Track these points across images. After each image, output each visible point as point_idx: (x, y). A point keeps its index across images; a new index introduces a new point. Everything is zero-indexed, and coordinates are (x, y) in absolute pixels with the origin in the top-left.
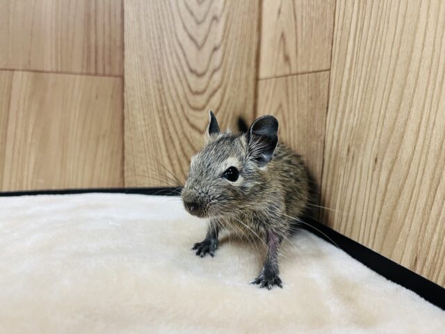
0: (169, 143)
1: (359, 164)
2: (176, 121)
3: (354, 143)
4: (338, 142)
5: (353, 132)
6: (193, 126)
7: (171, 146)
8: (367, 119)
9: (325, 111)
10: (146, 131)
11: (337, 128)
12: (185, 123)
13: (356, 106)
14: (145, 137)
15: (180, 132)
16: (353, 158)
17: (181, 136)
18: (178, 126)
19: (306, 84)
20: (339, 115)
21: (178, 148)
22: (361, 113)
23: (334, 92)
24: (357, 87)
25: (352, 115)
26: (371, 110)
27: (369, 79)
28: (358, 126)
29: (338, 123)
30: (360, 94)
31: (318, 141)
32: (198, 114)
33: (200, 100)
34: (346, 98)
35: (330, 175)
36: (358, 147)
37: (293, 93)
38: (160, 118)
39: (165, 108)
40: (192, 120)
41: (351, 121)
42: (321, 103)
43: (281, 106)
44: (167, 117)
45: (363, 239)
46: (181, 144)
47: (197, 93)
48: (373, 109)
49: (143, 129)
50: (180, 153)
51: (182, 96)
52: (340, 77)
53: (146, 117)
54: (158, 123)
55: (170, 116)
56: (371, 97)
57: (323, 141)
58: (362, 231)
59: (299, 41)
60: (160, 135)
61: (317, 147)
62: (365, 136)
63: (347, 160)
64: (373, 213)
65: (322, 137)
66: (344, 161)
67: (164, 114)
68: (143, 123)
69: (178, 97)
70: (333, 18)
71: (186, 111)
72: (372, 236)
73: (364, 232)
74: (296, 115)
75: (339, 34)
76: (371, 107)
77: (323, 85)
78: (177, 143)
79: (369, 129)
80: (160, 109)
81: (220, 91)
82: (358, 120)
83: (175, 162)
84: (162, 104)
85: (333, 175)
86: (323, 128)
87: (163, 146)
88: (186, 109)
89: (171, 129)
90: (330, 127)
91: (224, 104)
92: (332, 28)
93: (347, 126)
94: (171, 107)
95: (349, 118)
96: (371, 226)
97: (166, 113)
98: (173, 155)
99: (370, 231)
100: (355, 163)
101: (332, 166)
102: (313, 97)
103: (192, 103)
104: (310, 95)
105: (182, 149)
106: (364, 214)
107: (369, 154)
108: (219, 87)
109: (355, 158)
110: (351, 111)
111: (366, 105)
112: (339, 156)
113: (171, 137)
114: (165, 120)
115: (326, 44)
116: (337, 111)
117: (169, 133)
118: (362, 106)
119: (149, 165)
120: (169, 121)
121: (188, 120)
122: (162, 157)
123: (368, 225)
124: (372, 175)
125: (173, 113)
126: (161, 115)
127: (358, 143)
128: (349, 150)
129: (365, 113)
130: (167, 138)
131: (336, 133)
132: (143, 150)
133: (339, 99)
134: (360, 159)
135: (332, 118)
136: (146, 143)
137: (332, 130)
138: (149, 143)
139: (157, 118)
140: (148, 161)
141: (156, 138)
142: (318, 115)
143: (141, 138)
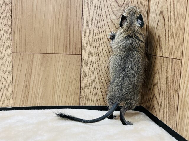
0: (101, 84)
2: (105, 74)
4: (185, 95)
7: (102, 86)
9: (179, 79)
11: (185, 88)
15: (107, 79)
17: (107, 81)
18: (106, 77)
19: (170, 63)
29: (185, 86)
31: (175, 93)
37: (164, 66)
38: (98, 73)
42: (177, 74)
43: (158, 70)
44: (101, 73)
46: (107, 85)
49: (90, 78)
52: (186, 65)
53: (91, 73)
57: (178, 93)
59: (167, 42)
60: (98, 81)
61: (175, 95)
65: (178, 91)
67: (99, 71)
68: (89, 75)
69: (106, 63)
70: (183, 36)
74: (165, 77)
75: (186, 44)
77: (178, 66)
80: (98, 69)
83: (104, 94)
84: (99, 67)
85: (183, 111)
86: (178, 87)
87: (99, 86)
89: (103, 78)
90: (181, 87)
92: (183, 40)
94: (103, 68)
98: (103, 91)
101: (182, 106)
102: (174, 71)
104: (172, 69)
112: (186, 102)
113: (102, 82)
115: (180, 47)
116: (185, 80)
117: (102, 80)
119: (92, 95)
125: (104, 71)
131: (184, 91)
133: (186, 75)
135: (182, 83)
136: (91, 85)
137: (182, 89)
138: (92, 85)
139: (96, 73)
140: (91, 93)
141: (95, 82)
142: (176, 80)
143: (89, 83)
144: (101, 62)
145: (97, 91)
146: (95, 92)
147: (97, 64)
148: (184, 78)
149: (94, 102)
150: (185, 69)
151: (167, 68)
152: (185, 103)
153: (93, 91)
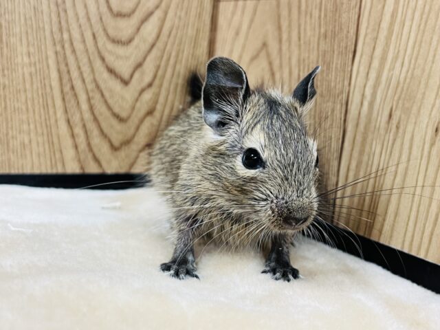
0: (69, 96)
1: (408, 137)
2: (84, 60)
3: (400, 105)
4: (372, 103)
5: (399, 89)
6: (111, 71)
7: (73, 102)
8: (423, 70)
9: (351, 56)
10: (31, 74)
11: (371, 83)
12: (98, 64)
13: (406, 51)
14: (28, 86)
15: (88, 79)
16: (398, 128)
17: (90, 86)
18: (86, 70)
19: (316, 13)
20: (376, 64)
21: (85, 106)
22: (413, 61)
23: (367, 28)
24: (407, 23)
25: (398, 64)
26: (430, 58)
27: (429, 12)
28: (408, 80)
29: (373, 75)
30: (413, 35)
32: (121, 50)
33: (125, 28)
34: (388, 38)
35: (355, 154)
36: (407, 111)
37: (290, 26)
38: (56, 53)
39: (66, 36)
40: (110, 59)
41: (397, 71)
42: (343, 44)
43: (265, 45)
44: (68, 52)
45: (411, 244)
46: (89, 99)
47: (120, 15)
48: (434, 56)
49: (26, 71)
50: (87, 115)
51: (94, 19)
52: (380, 6)
53: (32, 50)
54: (52, 62)
55: (74, 51)
56: (432, 39)
57: (344, 102)
58: (409, 234)
60: (55, 83)
61: (333, 111)
62: (419, 96)
63: (387, 130)
64: (430, 205)
65: (344, 96)
66: (382, 132)
67: (63, 47)
68: (26, 60)
69: (89, 19)
71: (100, 44)
72: (426, 240)
73: (413, 236)
74: (294, 61)
76: (431, 53)
78: (83, 98)
79: (427, 84)
80: (57, 36)
81: (158, 14)
82: (408, 71)
83: (78, 130)
84: (61, 30)
85: (361, 153)
86: (346, 83)
87: (59, 102)
88: (102, 40)
89: (75, 74)
90: (358, 81)
91: (163, 38)
93: (389, 80)
94: (76, 35)
95: (392, 69)
96: (425, 225)
97: (67, 45)
98: (76, 119)
99: (423, 233)
100: (400, 134)
101: (359, 138)
102: (329, 34)
103: (111, 32)
104: (323, 30)
105: (91, 108)
106: (415, 209)
107: (426, 122)
108: (157, 7)
109: (402, 128)
110: (396, 58)
111: (422, 51)
113: (73, 88)
114: (65, 58)
116: (372, 58)
117: (70, 80)
118: (415, 52)
119: (32, 135)
120: (71, 59)
121: (103, 59)
122: (56, 121)
123: (420, 225)
124: (430, 153)
125: (79, 46)
126: (59, 48)
127: (407, 105)
128: (390, 116)
129: (420, 61)
130: (67, 88)
131: (368, 92)
132: (24, 108)
133: (376, 39)
134: (410, 128)
135: (362, 68)
136: (29, 96)
137: (362, 85)
138: (35, 96)
139: (51, 54)
140: (32, 126)
141: (48, 88)
142: (337, 62)
143: (21, 87)
144: (70, 13)
145: (53, 121)
146: (44, 124)
147: (55, 19)
148: (368, 50)
149: (42, 159)
150: (372, 23)
151: (302, 32)
152: (372, 129)
153: (37, 117)
